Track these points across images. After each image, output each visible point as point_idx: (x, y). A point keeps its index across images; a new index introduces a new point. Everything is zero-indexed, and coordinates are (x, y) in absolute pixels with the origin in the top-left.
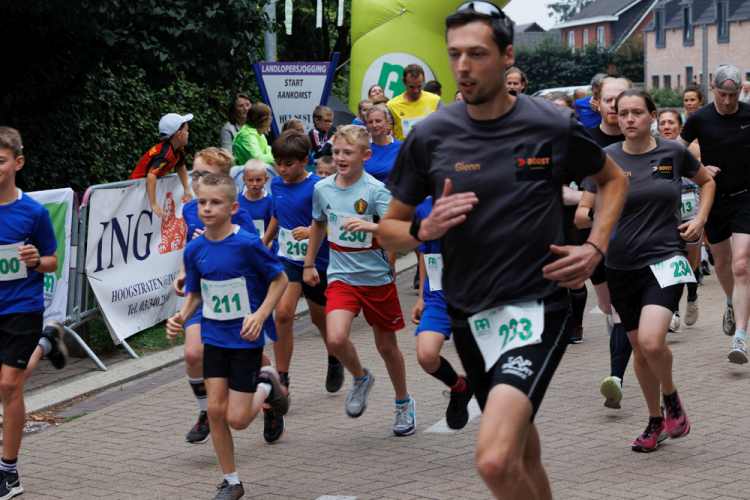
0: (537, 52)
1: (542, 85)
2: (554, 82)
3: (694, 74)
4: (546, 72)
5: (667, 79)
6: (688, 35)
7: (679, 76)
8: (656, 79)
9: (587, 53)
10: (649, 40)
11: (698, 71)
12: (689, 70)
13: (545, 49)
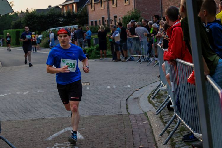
0: (48, 14)
1: (50, 27)
2: (55, 26)
3: (105, 20)
4: (52, 22)
5: (96, 22)
6: (102, 5)
7: (100, 21)
8: (92, 22)
9: (67, 14)
10: (89, 8)
11: (106, 19)
12: (103, 18)
13: (51, 13)
